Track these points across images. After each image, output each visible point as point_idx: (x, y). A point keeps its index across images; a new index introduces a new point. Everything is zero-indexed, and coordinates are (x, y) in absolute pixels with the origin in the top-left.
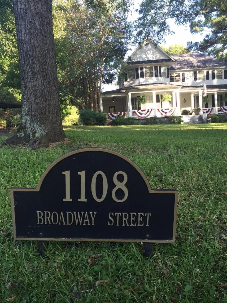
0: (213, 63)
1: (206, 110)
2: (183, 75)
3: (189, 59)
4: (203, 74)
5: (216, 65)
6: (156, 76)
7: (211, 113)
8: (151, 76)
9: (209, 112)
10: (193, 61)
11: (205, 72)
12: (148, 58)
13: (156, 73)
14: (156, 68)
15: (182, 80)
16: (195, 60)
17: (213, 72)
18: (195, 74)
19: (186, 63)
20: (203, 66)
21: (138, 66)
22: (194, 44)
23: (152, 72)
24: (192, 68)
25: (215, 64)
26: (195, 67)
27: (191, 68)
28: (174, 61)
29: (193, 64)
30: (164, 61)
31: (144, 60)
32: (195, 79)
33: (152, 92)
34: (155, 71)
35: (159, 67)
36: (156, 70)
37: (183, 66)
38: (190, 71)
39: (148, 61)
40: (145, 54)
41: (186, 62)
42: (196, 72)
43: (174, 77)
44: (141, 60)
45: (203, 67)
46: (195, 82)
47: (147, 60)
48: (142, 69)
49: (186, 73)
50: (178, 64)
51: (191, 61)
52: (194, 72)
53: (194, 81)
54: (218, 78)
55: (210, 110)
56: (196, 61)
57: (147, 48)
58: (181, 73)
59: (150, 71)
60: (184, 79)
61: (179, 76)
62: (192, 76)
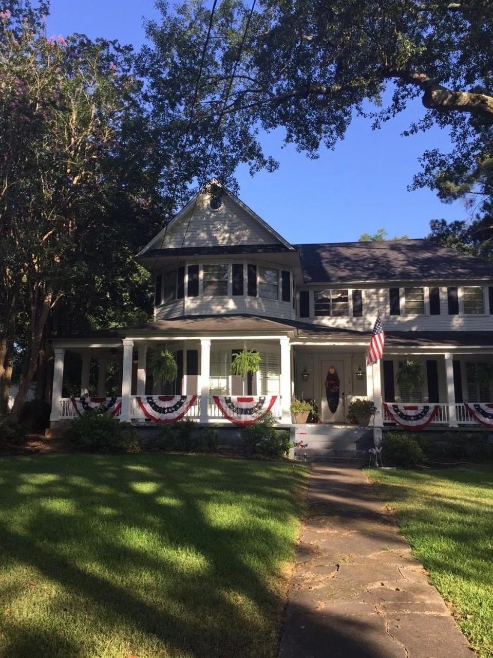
0: (454, 267)
1: (415, 408)
2: (357, 296)
3: (385, 256)
4: (421, 297)
5: (461, 273)
6: (237, 292)
7: (432, 422)
8: (221, 292)
9: (426, 419)
10: (396, 259)
11: (427, 291)
12: (215, 240)
13: (237, 286)
14: (237, 270)
15: (354, 311)
16: (401, 257)
17: (453, 293)
18: (395, 298)
19: (371, 265)
20: (420, 274)
21: (184, 262)
22: (451, 226)
23: (227, 282)
24: (384, 279)
25: (460, 270)
26: (394, 275)
27: (380, 278)
28: (292, 251)
29: (392, 267)
30: (260, 251)
31: (203, 245)
32: (395, 310)
33: (199, 341)
34: (233, 278)
35: (249, 266)
36: (238, 275)
37: (359, 272)
38: (377, 286)
39: (214, 248)
40: (208, 228)
41: (373, 263)
42: (397, 291)
43: (328, 300)
44: (194, 245)
45: (418, 277)
46: (395, 319)
47: (211, 245)
48: (194, 271)
49: (363, 292)
50: (346, 265)
51: (389, 261)
52: (391, 291)
53: (392, 317)
54: (467, 311)
55: (431, 411)
56: (403, 260)
57: (214, 212)
58: (350, 292)
59: (218, 276)
60: (361, 310)
61: (346, 299)
62: (385, 302)
